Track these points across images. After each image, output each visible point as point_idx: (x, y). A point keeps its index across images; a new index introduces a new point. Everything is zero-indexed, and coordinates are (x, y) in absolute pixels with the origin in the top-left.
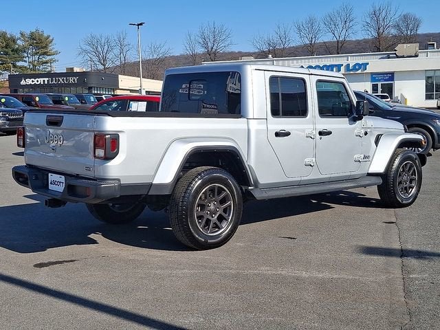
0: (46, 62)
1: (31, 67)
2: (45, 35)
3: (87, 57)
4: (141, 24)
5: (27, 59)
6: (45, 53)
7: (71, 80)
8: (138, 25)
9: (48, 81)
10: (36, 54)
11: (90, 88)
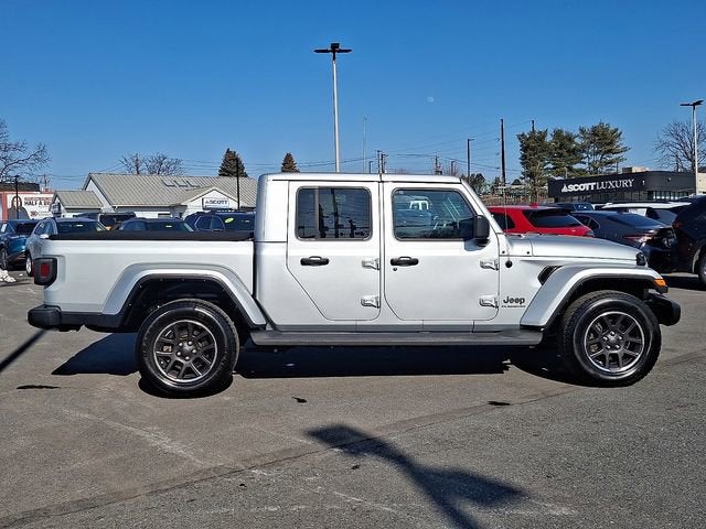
0: (611, 162)
1: (592, 169)
2: (612, 128)
3: (667, 152)
4: (698, 103)
5: (586, 160)
6: (610, 151)
7: (624, 183)
8: (694, 105)
9: (595, 186)
10: (597, 153)
11: (650, 193)
